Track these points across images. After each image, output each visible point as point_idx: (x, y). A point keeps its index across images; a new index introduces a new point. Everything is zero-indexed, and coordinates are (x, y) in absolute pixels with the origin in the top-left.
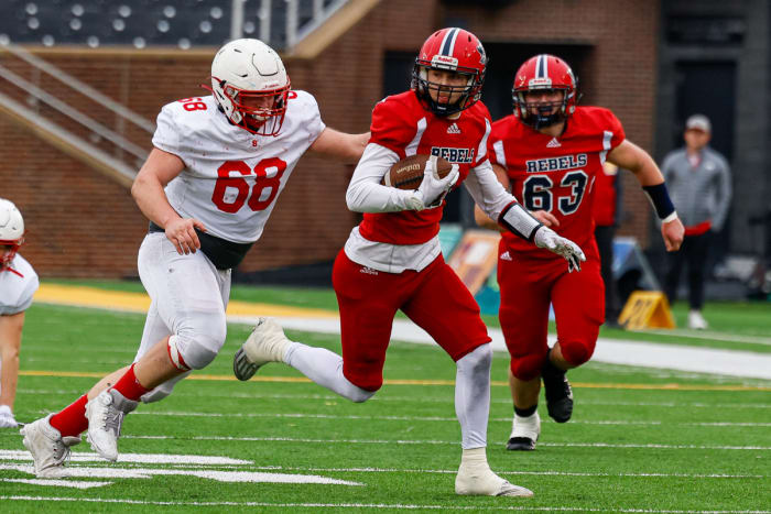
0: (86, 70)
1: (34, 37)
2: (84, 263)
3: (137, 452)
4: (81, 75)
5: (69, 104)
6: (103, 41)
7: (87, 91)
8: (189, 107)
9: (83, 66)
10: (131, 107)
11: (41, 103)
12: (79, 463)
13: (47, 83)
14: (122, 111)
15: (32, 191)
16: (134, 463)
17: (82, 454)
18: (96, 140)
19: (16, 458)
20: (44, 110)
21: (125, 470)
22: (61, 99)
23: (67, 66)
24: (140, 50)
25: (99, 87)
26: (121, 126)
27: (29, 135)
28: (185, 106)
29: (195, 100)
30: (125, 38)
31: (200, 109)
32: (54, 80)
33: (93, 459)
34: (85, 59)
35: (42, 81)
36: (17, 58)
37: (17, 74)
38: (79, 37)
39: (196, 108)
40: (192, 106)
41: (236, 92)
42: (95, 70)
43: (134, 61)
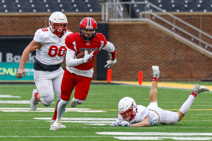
0: (189, 19)
1: (174, 10)
2: (190, 76)
3: (207, 132)
4: (187, 21)
5: (184, 29)
6: (194, 10)
7: (190, 25)
8: (44, 30)
9: (188, 18)
10: (203, 30)
11: (176, 29)
12: (190, 136)
13: (178, 23)
14: (200, 31)
15: (174, 55)
16: (206, 136)
17: (190, 133)
18: (193, 40)
19: (171, 135)
20: (177, 31)
21: (203, 138)
22: (181, 28)
23: (183, 18)
24: (205, 13)
25: (193, 24)
26: (200, 36)
27: (173, 39)
28: (43, 30)
29: (45, 29)
30: (201, 9)
31: (47, 31)
32: (180, 22)
33: (194, 135)
34: (189, 16)
35: (176, 22)
36: (168, 16)
37: (168, 20)
38: (187, 10)
39: (46, 31)
40: (45, 30)
41: (53, 24)
42: (192, 19)
43: (203, 16)
